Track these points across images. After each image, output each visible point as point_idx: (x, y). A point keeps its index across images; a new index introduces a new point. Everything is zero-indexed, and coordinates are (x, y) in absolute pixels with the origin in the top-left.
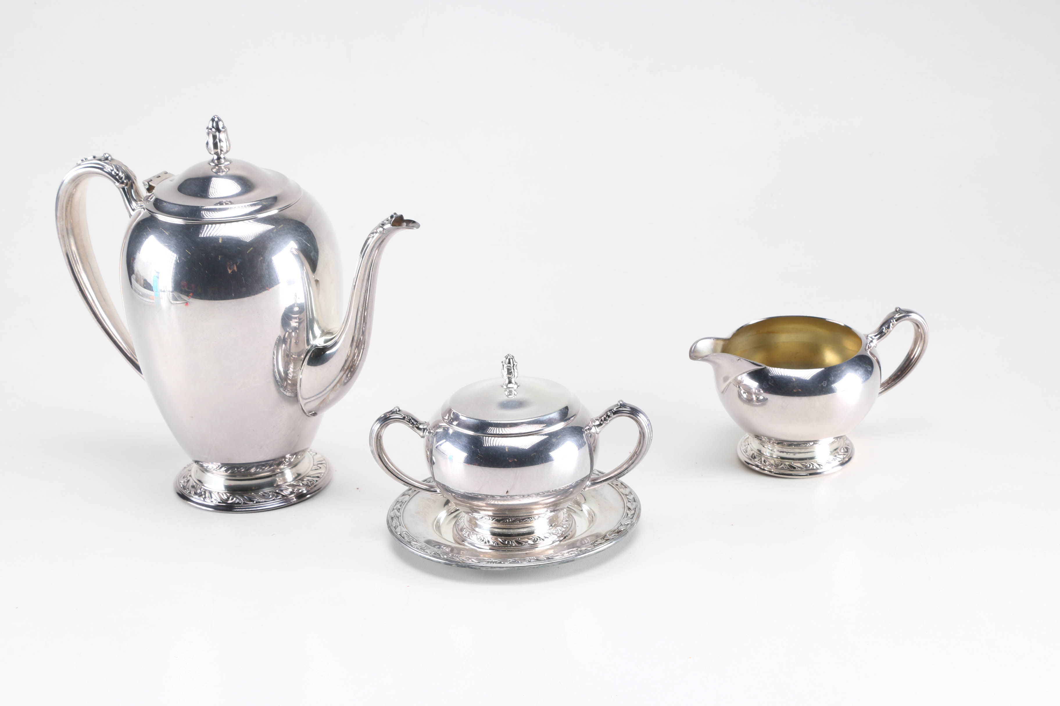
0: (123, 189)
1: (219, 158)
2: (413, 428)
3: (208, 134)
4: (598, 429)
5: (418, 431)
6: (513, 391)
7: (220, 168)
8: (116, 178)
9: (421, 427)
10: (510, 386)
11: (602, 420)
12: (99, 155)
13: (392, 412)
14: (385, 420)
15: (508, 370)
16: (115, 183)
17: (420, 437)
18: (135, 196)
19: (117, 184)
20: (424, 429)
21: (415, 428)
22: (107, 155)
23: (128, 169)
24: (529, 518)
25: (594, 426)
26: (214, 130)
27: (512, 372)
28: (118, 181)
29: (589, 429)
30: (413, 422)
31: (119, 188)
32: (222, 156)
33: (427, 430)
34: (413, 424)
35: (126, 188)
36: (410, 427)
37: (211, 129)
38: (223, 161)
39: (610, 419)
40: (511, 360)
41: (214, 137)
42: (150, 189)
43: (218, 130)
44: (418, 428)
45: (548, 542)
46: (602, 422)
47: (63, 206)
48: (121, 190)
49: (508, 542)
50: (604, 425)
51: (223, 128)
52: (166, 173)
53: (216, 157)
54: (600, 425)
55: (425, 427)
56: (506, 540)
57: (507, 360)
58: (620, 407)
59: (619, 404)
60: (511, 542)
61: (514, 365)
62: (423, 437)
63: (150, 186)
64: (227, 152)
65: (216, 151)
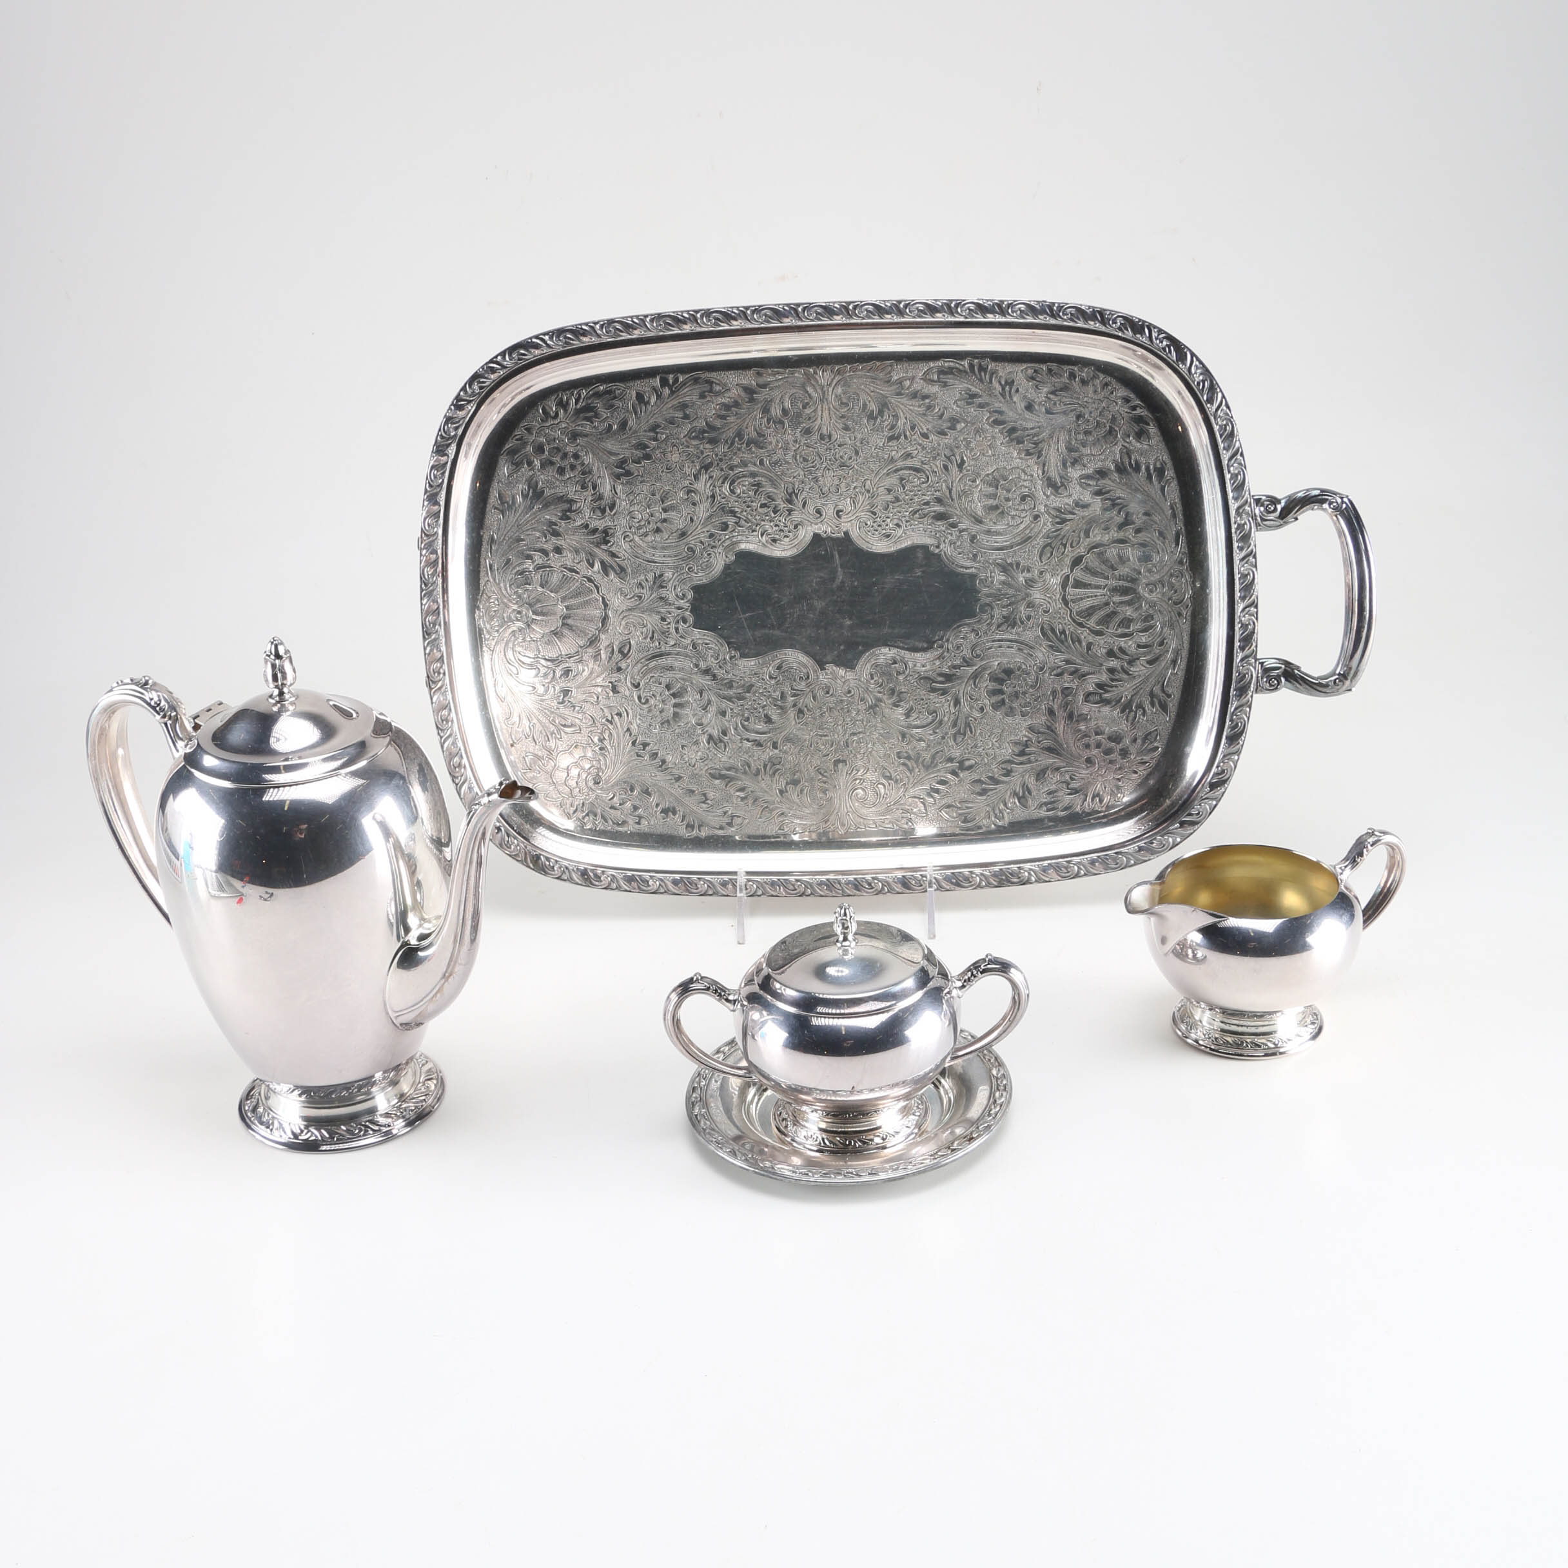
0: (166, 724)
1: (281, 694)
2: (720, 999)
3: (266, 661)
4: (960, 993)
5: (728, 1004)
6: (849, 949)
7: (283, 706)
8: (156, 708)
9: (731, 998)
10: (845, 943)
11: (965, 981)
12: (138, 676)
13: (691, 981)
14: (685, 989)
15: (843, 924)
16: (155, 716)
17: (729, 1011)
18: (181, 733)
19: (158, 717)
20: (735, 1001)
21: (723, 1001)
22: (147, 678)
23: (173, 698)
25: (956, 988)
26: (272, 657)
27: (848, 926)
28: (159, 714)
29: (948, 993)
30: (719, 991)
31: (160, 723)
32: (285, 690)
33: (739, 1002)
34: (720, 995)
35: (169, 722)
36: (716, 998)
37: (269, 656)
38: (287, 696)
39: (976, 979)
40: (847, 911)
41: (274, 666)
42: (196, 727)
43: (278, 656)
44: (727, 1000)
45: (900, 1138)
46: (965, 984)
47: (94, 742)
48: (163, 725)
49: (850, 1142)
50: (968, 987)
51: (286, 653)
52: (221, 704)
53: (276, 692)
54: (963, 986)
55: (736, 997)
56: (847, 1140)
57: (843, 911)
58: (988, 964)
59: (987, 959)
60: (854, 1141)
61: (851, 917)
62: (734, 1011)
63: (196, 723)
64: (291, 685)
65: (276, 684)
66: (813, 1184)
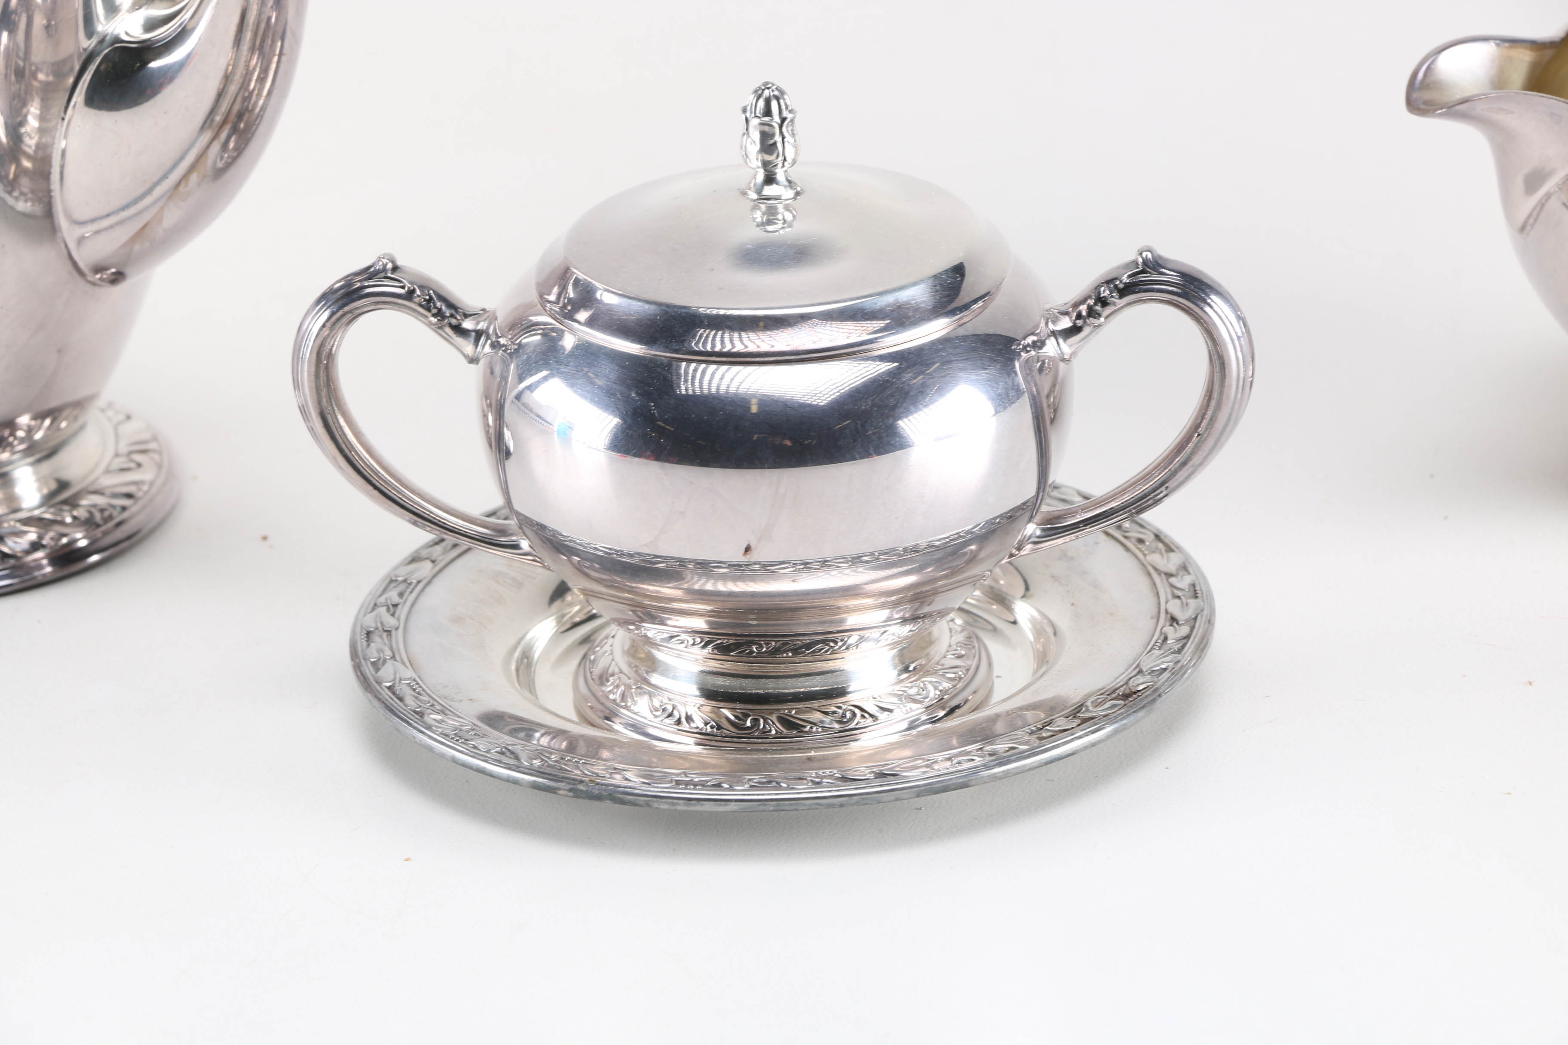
2: (440, 328)
4: (1066, 347)
5: (459, 340)
6: (781, 208)
9: (467, 324)
10: (769, 191)
11: (1079, 316)
13: (370, 273)
14: (353, 293)
15: (765, 136)
17: (464, 361)
20: (479, 334)
21: (448, 330)
24: (825, 642)
25: (1054, 333)
27: (775, 144)
33: (488, 337)
34: (439, 314)
36: (430, 324)
39: (1108, 311)
40: (774, 105)
44: (458, 330)
46: (1079, 323)
49: (755, 721)
50: (1086, 330)
54: (1074, 330)
55: (482, 326)
56: (747, 716)
57: (761, 103)
58: (1143, 272)
59: (1140, 260)
60: (765, 720)
61: (783, 120)
62: (473, 360)
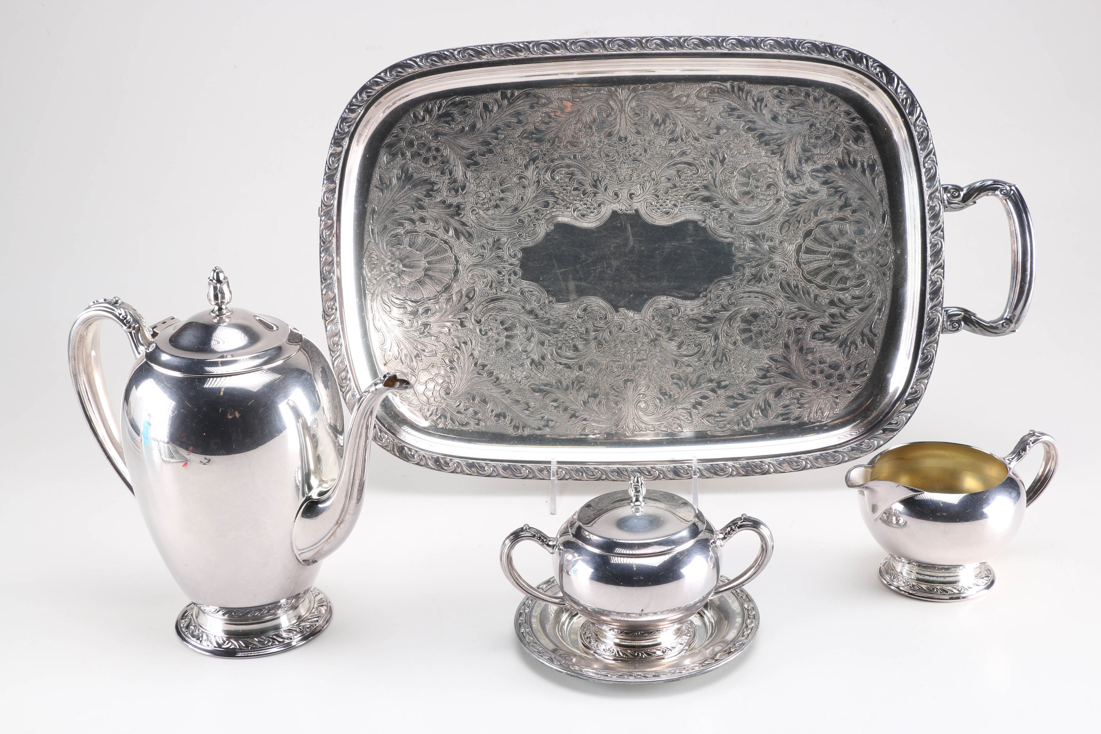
0: (131, 333)
1: (220, 309)
2: (543, 545)
3: (210, 284)
4: (722, 543)
5: (548, 548)
6: (640, 508)
7: (221, 319)
8: (123, 321)
9: (551, 543)
10: (637, 504)
11: (726, 534)
12: (110, 297)
13: (522, 530)
14: (516, 536)
15: (636, 489)
16: (122, 327)
17: (549, 554)
18: (142, 340)
19: (125, 328)
20: (554, 546)
21: (545, 545)
22: (117, 299)
23: (136, 313)
25: (719, 539)
26: (214, 281)
27: (640, 491)
28: (126, 325)
29: (714, 542)
30: (542, 539)
31: (126, 332)
32: (223, 307)
33: (557, 547)
34: (543, 541)
35: (133, 332)
36: (540, 544)
37: (212, 281)
38: (224, 311)
39: (734, 532)
40: (639, 479)
41: (215, 288)
42: (154, 335)
43: (219, 281)
44: (548, 545)
45: (675, 651)
46: (726, 536)
47: (74, 347)
48: (129, 334)
49: (638, 654)
50: (728, 538)
51: (224, 279)
52: (173, 318)
53: (217, 308)
54: (725, 538)
55: (555, 543)
56: (635, 652)
57: (636, 479)
58: (744, 521)
59: (743, 518)
60: (641, 653)
61: (642, 483)
62: (552, 553)
63: (154, 332)
64: (228, 303)
65: (217, 302)
66: (611, 682)
